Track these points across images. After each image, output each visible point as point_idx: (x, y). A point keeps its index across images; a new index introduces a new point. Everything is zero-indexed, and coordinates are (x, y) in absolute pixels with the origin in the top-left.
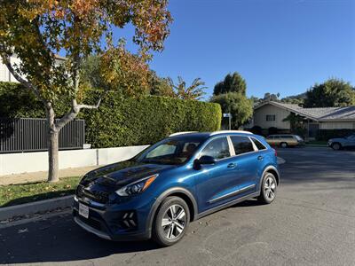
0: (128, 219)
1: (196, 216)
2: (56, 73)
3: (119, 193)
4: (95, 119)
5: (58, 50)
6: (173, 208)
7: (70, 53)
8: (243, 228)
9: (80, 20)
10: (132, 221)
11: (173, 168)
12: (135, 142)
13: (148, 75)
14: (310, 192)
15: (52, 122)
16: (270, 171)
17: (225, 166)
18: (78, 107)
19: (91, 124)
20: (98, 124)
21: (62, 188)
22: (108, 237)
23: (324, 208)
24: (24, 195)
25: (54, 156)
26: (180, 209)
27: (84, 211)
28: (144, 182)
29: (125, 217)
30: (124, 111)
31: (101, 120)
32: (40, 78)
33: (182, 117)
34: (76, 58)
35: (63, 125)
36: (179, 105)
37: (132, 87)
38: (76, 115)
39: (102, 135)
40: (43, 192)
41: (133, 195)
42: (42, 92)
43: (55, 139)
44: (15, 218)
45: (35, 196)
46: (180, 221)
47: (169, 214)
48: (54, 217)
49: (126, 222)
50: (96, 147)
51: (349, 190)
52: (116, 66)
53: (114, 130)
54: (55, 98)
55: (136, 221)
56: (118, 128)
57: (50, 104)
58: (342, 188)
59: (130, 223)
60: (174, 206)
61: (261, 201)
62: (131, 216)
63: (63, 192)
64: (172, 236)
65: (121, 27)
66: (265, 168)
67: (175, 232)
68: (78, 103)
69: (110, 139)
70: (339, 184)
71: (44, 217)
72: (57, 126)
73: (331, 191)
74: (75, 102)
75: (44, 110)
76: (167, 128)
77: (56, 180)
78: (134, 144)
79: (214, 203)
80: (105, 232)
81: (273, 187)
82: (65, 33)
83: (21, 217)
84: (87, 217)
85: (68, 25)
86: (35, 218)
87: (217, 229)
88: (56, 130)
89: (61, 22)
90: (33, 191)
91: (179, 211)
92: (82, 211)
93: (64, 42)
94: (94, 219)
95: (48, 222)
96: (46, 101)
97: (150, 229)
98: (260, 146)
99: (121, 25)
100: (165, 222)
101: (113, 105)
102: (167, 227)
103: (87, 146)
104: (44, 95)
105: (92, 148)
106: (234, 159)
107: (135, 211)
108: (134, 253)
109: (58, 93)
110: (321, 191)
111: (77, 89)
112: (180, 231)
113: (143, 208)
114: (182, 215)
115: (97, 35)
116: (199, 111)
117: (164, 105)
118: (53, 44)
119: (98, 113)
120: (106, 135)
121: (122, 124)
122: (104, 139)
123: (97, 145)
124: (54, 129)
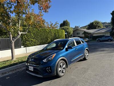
0: (48, 69)
1: (68, 66)
2: (12, 22)
3: (44, 61)
4: (24, 37)
5: (12, 13)
6: (61, 64)
7: (16, 15)
8: (82, 68)
9: (19, 3)
10: (49, 70)
12: (39, 44)
13: (43, 21)
14: (97, 55)
15: (11, 39)
17: (75, 49)
18: (20, 33)
19: (23, 39)
20: (25, 39)
21: (17, 62)
23: (104, 59)
24: (4, 65)
25: (13, 51)
26: (64, 64)
27: (31, 68)
28: (52, 56)
29: (47, 69)
30: (34, 34)
31: (26, 38)
32: (6, 24)
33: (53, 35)
34: (19, 16)
35: (15, 40)
36: (52, 31)
37: (38, 25)
38: (20, 36)
39: (27, 42)
40: (11, 64)
42: (7, 29)
43: (13, 45)
44: (3, 74)
46: (64, 68)
47: (60, 66)
48: (17, 72)
49: (47, 71)
50: (26, 47)
51: (109, 53)
52: (32, 18)
53: (31, 40)
54: (12, 30)
55: (51, 70)
56: (33, 40)
57: (10, 33)
58: (106, 53)
60: (62, 64)
61: (85, 59)
63: (18, 63)
64: (62, 74)
68: (20, 32)
69: (30, 44)
70: (105, 52)
71: (14, 72)
72: (13, 40)
73: (104, 54)
74: (19, 31)
76: (48, 39)
77: (15, 59)
78: (38, 45)
79: (73, 61)
80: (41, 75)
81: (88, 54)
82: (15, 7)
83: (5, 73)
84: (33, 70)
85: (15, 4)
86: (11, 73)
87: (74, 70)
88: (13, 42)
89: (12, 3)
90: (8, 64)
92: (30, 69)
93: (14, 10)
94: (35, 71)
95: (16, 73)
97: (56, 72)
98: (83, 42)
99: (34, 4)
100: (60, 69)
101: (30, 32)
102: (60, 71)
103: (22, 46)
104: (8, 30)
105: (24, 47)
107: (50, 67)
110: (101, 55)
111: (20, 27)
112: (64, 71)
113: (53, 65)
114: (64, 66)
115: (26, 7)
116: (58, 32)
117: (47, 31)
119: (25, 35)
120: (29, 42)
121: (34, 38)
122: (28, 44)
123: (26, 46)
124: (13, 41)
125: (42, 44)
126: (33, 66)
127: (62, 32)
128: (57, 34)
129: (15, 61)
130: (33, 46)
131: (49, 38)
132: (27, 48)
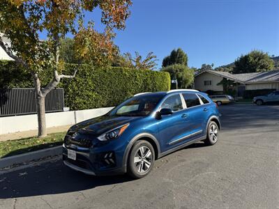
0: (108, 158)
1: (159, 155)
2: (41, 50)
3: (99, 138)
4: (72, 88)
5: (41, 31)
6: (142, 149)
7: (51, 33)
8: (195, 163)
9: (58, 6)
10: (111, 160)
11: (141, 119)
13: (113, 49)
14: (244, 136)
15: (39, 89)
16: (214, 120)
17: (180, 116)
18: (59, 77)
19: (68, 91)
20: (74, 91)
21: (50, 141)
22: (93, 173)
24: (20, 147)
25: (42, 116)
26: (147, 150)
27: (72, 155)
28: (119, 129)
29: (106, 157)
30: (94, 80)
31: (76, 88)
32: (28, 54)
33: (140, 84)
34: (56, 37)
35: (47, 92)
36: (137, 74)
37: (101, 60)
38: (57, 83)
39: (78, 100)
40: (35, 145)
41: (110, 139)
42: (30, 65)
43: (42, 103)
44: (14, 165)
45: (29, 148)
46: (147, 159)
47: (139, 152)
49: (106, 160)
50: (74, 109)
51: (273, 133)
52: (88, 43)
53: (87, 95)
54: (41, 69)
55: (114, 159)
56: (90, 94)
57: (36, 75)
59: (109, 161)
60: (142, 148)
61: (207, 143)
62: (110, 155)
63: (51, 144)
64: (143, 171)
65: (91, 11)
66: (209, 117)
67: (144, 168)
68: (59, 74)
69: (85, 103)
70: (265, 129)
71: (38, 164)
72: (43, 93)
73: (261, 134)
74: (56, 72)
75: (31, 81)
76: (128, 92)
77: (44, 135)
78: (103, 107)
79: (172, 145)
80: (91, 170)
81: (216, 132)
82: (46, 17)
83: (20, 164)
84: (75, 159)
85: (48, 10)
86: (31, 165)
87: (176, 165)
88: (43, 96)
89: (42, 8)
90: (28, 145)
91: (146, 151)
92: (70, 155)
93: (45, 24)
94: (80, 161)
95: (42, 166)
96: (34, 73)
97: (126, 165)
98: (205, 101)
99: (91, 9)
100: (136, 160)
101: (85, 75)
102: (138, 163)
103: (66, 109)
104: (32, 67)
105: (70, 110)
106: (186, 111)
107: (113, 152)
108: (113, 185)
109: (42, 66)
110: (252, 134)
111: (57, 63)
112: (148, 166)
113: (118, 150)
114: (149, 154)
115: (72, 17)
116: (153, 78)
117: (125, 75)
118: (36, 26)
119: (74, 83)
120: (81, 100)
121: (93, 90)
122: (80, 103)
123: (74, 108)
124: (41, 95)
125: (112, 104)
126: (77, 150)
127: (163, 78)
128: (149, 81)
129: (44, 141)
130: (91, 108)
131: (130, 91)
132: (77, 111)
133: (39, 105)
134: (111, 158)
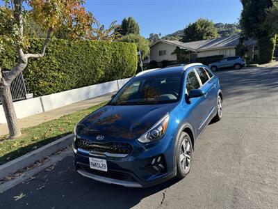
0: (156, 163)
3: (140, 140)
4: (33, 69)
6: (184, 143)
10: (160, 165)
12: (74, 86)
15: (1, 76)
16: (219, 94)
19: (29, 73)
20: (36, 72)
22: (139, 186)
25: (11, 111)
26: (187, 142)
29: (153, 162)
30: (58, 57)
31: (38, 69)
33: (110, 58)
35: (13, 78)
36: (105, 47)
39: (42, 83)
40: (13, 150)
41: (155, 140)
43: (8, 93)
46: (188, 153)
47: (182, 148)
49: (155, 167)
50: (39, 95)
53: (53, 76)
55: (164, 164)
56: (56, 74)
62: (159, 160)
64: (186, 167)
67: (187, 164)
68: (25, 53)
69: (50, 86)
72: (7, 80)
74: (21, 50)
77: (19, 135)
78: (72, 88)
80: (134, 180)
81: (221, 106)
83: (3, 181)
84: (106, 170)
88: (7, 84)
92: (94, 164)
94: (115, 170)
97: (176, 167)
98: (210, 75)
103: (29, 95)
105: (34, 97)
112: (189, 161)
113: (167, 150)
114: (188, 147)
116: (122, 51)
117: (93, 48)
119: (34, 62)
120: (46, 83)
121: (59, 70)
122: (45, 87)
123: (38, 93)
124: (5, 83)
125: (81, 84)
126: (106, 158)
127: (132, 50)
128: (118, 55)
129: (22, 142)
130: (58, 92)
131: (100, 67)
132: (42, 97)
133: (4, 96)
134: (159, 163)
